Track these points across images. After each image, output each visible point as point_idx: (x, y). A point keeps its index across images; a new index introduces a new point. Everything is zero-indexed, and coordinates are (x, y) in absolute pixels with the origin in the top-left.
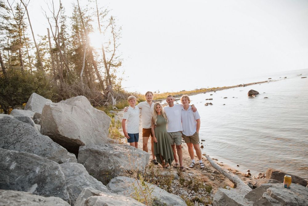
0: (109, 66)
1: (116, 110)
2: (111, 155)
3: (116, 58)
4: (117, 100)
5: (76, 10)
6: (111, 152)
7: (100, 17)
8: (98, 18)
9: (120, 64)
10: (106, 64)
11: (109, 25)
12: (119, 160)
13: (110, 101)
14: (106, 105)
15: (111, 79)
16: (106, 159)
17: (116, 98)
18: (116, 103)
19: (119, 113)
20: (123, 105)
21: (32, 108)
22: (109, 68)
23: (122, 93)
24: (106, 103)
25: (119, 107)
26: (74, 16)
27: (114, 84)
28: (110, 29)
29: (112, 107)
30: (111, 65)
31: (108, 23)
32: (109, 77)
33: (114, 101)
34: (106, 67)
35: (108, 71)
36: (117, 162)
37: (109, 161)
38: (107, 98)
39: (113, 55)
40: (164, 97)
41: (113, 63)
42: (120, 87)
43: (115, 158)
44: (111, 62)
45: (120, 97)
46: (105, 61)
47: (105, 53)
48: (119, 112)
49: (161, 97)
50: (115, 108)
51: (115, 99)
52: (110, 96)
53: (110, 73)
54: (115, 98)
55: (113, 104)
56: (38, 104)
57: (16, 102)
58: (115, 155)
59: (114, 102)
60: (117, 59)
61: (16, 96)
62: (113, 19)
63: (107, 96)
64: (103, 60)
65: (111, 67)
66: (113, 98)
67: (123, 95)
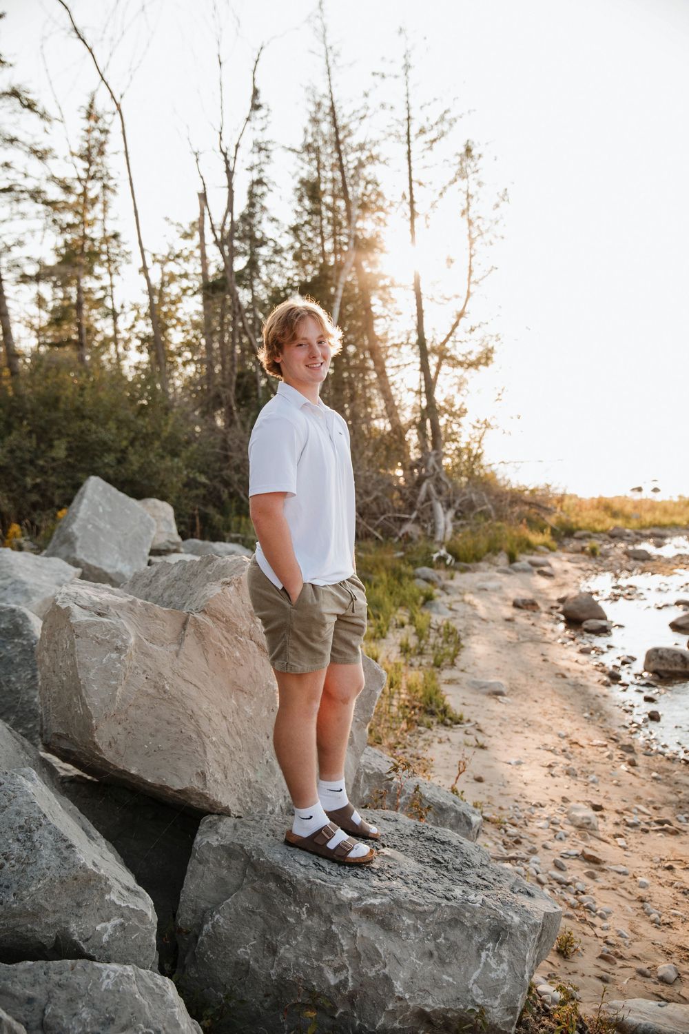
0: (439, 366)
1: (447, 567)
3: (472, 329)
4: (456, 517)
8: (409, 150)
9: (486, 358)
10: (424, 354)
11: (451, 182)
13: (427, 519)
14: (408, 538)
15: (442, 421)
17: (457, 505)
18: (450, 529)
19: (461, 580)
20: (483, 544)
22: (437, 373)
23: (485, 484)
24: (409, 528)
25: (461, 553)
29: (429, 552)
30: (446, 357)
32: (431, 411)
33: (444, 520)
34: (424, 368)
35: (430, 386)
38: (411, 507)
39: (461, 315)
41: (458, 351)
42: (478, 457)
44: (448, 345)
45: (471, 506)
46: (421, 342)
48: (457, 575)
50: (442, 558)
51: (451, 514)
52: (428, 498)
53: (439, 397)
54: (448, 505)
55: (439, 537)
59: (441, 526)
60: (478, 334)
62: (476, 153)
63: (416, 496)
64: (414, 338)
65: (445, 368)
66: (439, 508)
67: (488, 494)
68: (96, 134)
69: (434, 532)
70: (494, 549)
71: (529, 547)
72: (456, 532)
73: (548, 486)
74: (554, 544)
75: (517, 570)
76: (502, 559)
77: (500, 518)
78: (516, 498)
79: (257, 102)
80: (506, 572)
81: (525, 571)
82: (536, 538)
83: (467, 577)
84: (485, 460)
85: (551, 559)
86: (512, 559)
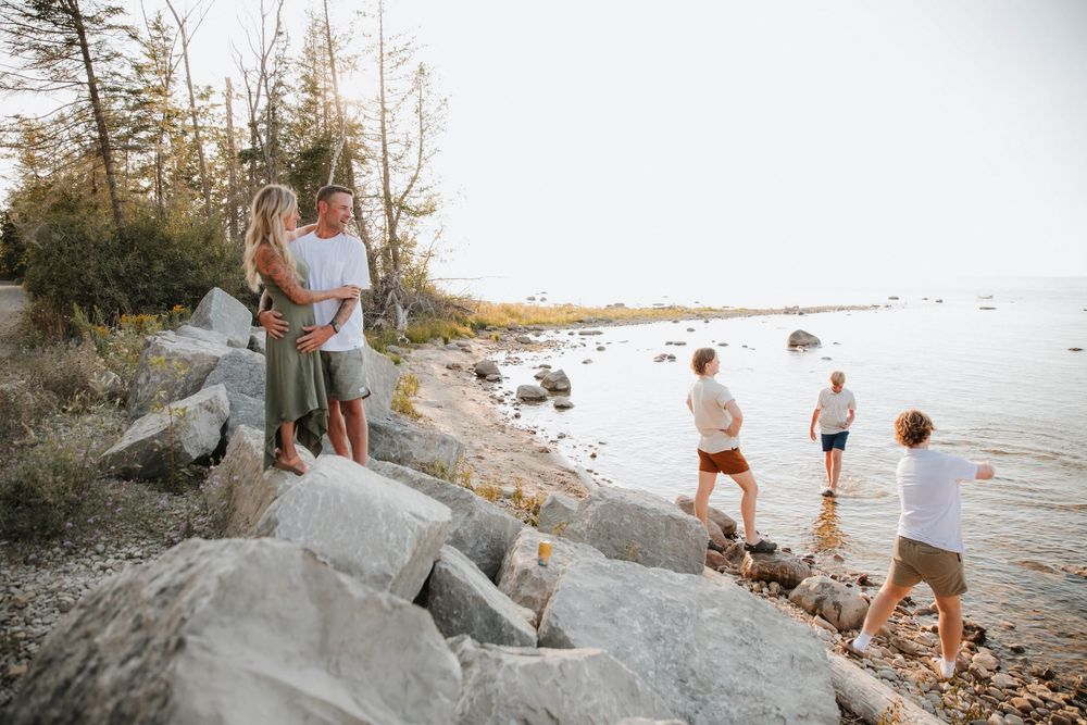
0: (398, 214)
1: (407, 346)
2: (396, 433)
3: (422, 191)
4: (409, 315)
5: (317, 29)
6: (398, 429)
7: (387, 65)
8: (382, 67)
9: (431, 210)
10: (389, 204)
11: (410, 93)
12: (409, 443)
13: (391, 317)
14: (379, 328)
15: (400, 250)
16: (388, 439)
17: (410, 307)
18: (406, 323)
19: (414, 353)
20: (428, 333)
21: (214, 325)
22: (397, 218)
23: (428, 294)
24: (379, 321)
25: (414, 338)
26: (309, 46)
27: (407, 264)
28: (412, 101)
29: (394, 337)
30: (403, 208)
31: (410, 86)
32: (394, 242)
33: (402, 315)
34: (389, 213)
35: (393, 225)
36: (406, 447)
37: (392, 444)
38: (382, 308)
39: (414, 179)
40: (551, 319)
41: (411, 202)
42: (424, 275)
43: (404, 439)
44: (405, 199)
45: (420, 308)
46: (387, 195)
47: (391, 171)
48: (412, 350)
49: (544, 320)
50: (402, 340)
51: (406, 312)
52: (393, 303)
53: (398, 233)
54: (405, 308)
55: (399, 327)
56: (224, 315)
57: (147, 296)
58: (404, 435)
59: (401, 321)
60: (425, 193)
61: (147, 280)
62: (426, 72)
63: (385, 301)
64: (382, 193)
65: (403, 215)
66: (400, 308)
67: (431, 301)
68: (161, 41)
69: (396, 324)
70: (435, 336)
71: (457, 334)
72: (410, 325)
73: (469, 296)
74: (472, 334)
75: (450, 349)
76: (440, 342)
77: (439, 316)
78: (448, 303)
79: (280, 30)
80: (442, 350)
81: (454, 349)
82: (461, 329)
83: (418, 351)
84: (428, 278)
85: (470, 342)
86: (446, 341)
